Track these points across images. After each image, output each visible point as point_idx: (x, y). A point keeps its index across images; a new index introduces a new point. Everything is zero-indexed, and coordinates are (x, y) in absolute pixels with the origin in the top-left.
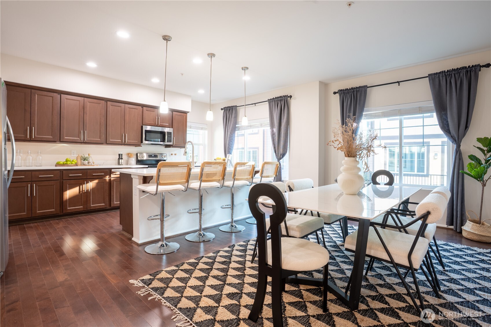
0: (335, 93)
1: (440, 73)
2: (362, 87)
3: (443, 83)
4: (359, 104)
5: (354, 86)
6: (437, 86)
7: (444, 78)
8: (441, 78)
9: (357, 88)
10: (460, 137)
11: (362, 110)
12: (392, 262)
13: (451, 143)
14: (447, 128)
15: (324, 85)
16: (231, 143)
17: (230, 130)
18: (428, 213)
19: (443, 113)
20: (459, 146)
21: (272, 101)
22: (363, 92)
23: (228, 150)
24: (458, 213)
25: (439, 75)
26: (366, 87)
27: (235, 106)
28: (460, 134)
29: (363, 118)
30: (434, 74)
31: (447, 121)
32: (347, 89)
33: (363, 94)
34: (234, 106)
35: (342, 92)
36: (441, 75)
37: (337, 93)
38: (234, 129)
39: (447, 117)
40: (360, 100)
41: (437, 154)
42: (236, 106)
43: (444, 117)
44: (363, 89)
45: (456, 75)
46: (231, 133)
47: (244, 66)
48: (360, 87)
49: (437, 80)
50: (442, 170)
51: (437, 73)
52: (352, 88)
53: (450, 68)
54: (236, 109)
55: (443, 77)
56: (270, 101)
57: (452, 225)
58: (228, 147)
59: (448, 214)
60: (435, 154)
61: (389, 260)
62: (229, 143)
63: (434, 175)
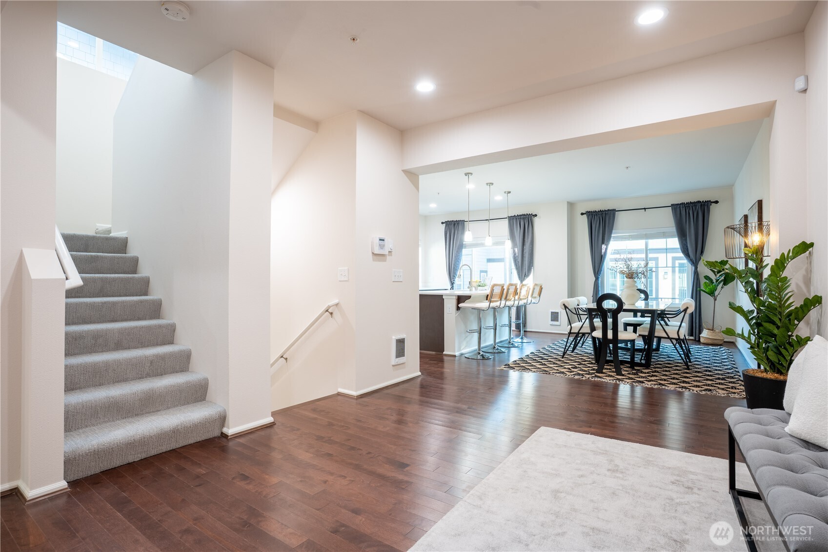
0: (582, 214)
1: (681, 204)
2: (610, 210)
3: (683, 213)
4: (608, 227)
5: (603, 209)
6: (678, 215)
7: (684, 209)
8: (682, 209)
9: (605, 211)
10: (697, 261)
11: (611, 233)
12: (669, 338)
13: (690, 265)
14: (686, 252)
15: (571, 205)
16: (458, 263)
17: (457, 248)
18: (687, 308)
19: (683, 238)
20: (696, 268)
21: (513, 219)
22: (612, 215)
23: (454, 271)
24: (697, 324)
25: (680, 206)
26: (614, 211)
27: (462, 221)
28: (697, 258)
29: (612, 239)
30: (676, 204)
31: (687, 246)
32: (596, 211)
33: (612, 217)
34: (460, 221)
35: (591, 214)
36: (681, 206)
37: (585, 214)
38: (461, 246)
39: (687, 243)
40: (609, 223)
41: (667, 273)
42: (464, 221)
43: (684, 242)
44: (612, 212)
45: (693, 207)
46: (457, 251)
47: (507, 191)
48: (608, 210)
49: (678, 210)
50: (674, 293)
51: (678, 204)
52: (601, 210)
53: (689, 201)
54: (464, 224)
55: (683, 207)
56: (511, 219)
57: (693, 336)
58: (454, 268)
59: (689, 327)
60: (665, 273)
61: (667, 337)
62: (455, 262)
63: (665, 298)
